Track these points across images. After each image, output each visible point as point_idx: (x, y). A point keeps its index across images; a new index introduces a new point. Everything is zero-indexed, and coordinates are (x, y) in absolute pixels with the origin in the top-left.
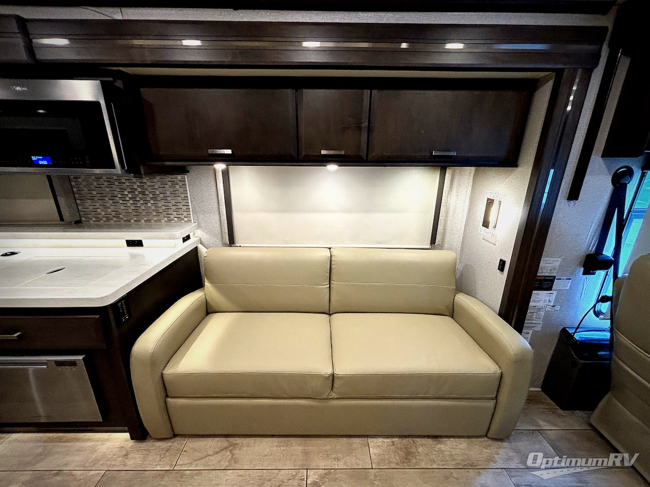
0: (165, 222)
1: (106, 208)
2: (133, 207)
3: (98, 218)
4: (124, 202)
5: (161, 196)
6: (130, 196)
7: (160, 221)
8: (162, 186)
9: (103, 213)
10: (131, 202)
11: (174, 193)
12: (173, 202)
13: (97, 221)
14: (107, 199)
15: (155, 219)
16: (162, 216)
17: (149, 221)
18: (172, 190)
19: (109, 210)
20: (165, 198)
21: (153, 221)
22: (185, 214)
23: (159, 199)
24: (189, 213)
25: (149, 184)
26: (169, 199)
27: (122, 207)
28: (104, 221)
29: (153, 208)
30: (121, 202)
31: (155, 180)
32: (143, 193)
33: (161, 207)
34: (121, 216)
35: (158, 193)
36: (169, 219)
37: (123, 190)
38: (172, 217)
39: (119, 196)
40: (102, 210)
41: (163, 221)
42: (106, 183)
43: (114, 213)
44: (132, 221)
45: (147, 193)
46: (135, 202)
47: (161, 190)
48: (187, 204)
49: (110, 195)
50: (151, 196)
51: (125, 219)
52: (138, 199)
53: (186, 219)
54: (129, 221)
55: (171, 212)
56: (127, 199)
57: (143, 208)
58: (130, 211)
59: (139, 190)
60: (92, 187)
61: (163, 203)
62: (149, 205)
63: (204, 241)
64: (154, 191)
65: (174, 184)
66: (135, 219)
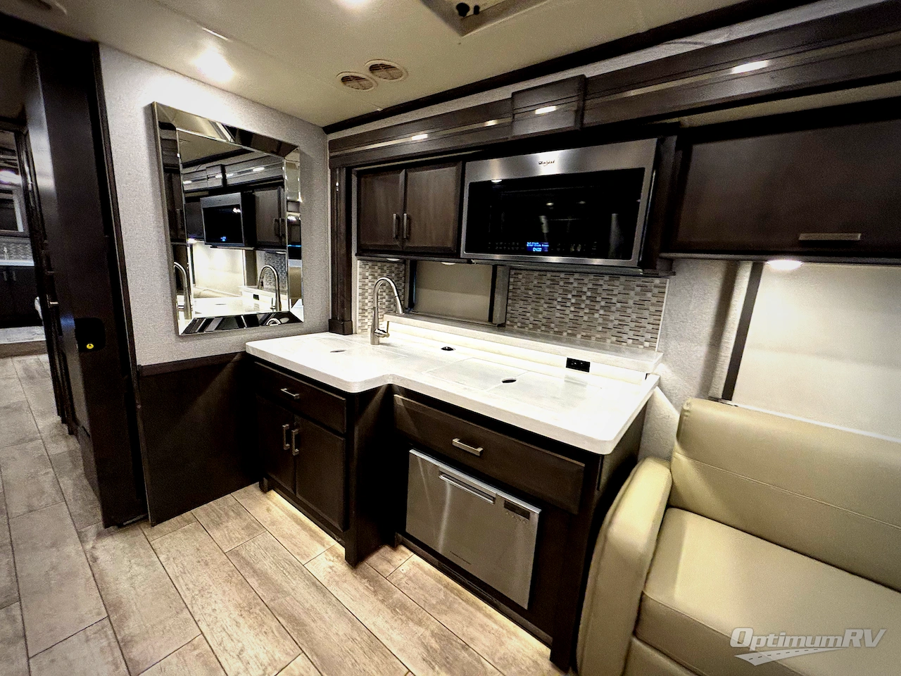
0: (612, 343)
1: (537, 312)
2: (571, 316)
3: (524, 323)
4: (562, 308)
5: (619, 305)
6: (573, 301)
7: (604, 339)
8: (624, 292)
9: (532, 319)
10: (572, 309)
11: (640, 305)
12: (634, 316)
13: (521, 327)
14: (542, 301)
15: (598, 336)
16: (608, 334)
17: (589, 337)
18: (637, 298)
19: (540, 316)
20: (623, 310)
21: (593, 338)
22: (648, 336)
23: (613, 309)
24: (654, 336)
25: (605, 287)
26: (629, 311)
27: (558, 315)
28: (530, 329)
29: (600, 320)
30: (559, 307)
31: (617, 283)
32: (592, 299)
33: (612, 321)
34: (552, 325)
35: (614, 300)
36: (620, 339)
37: (567, 291)
38: (625, 337)
39: (559, 300)
40: (531, 315)
41: (609, 341)
42: (549, 283)
43: (544, 321)
44: (565, 334)
45: (598, 299)
46: (577, 310)
47: (620, 297)
48: (657, 322)
49: (547, 298)
50: (603, 303)
51: (556, 329)
52: (583, 306)
53: (647, 344)
54: (560, 333)
55: (626, 329)
56: (568, 304)
57: (586, 318)
58: (567, 320)
59: (589, 294)
60: (531, 286)
61: (617, 315)
62: (596, 315)
63: (664, 382)
64: (610, 297)
65: (645, 289)
66: (570, 332)
